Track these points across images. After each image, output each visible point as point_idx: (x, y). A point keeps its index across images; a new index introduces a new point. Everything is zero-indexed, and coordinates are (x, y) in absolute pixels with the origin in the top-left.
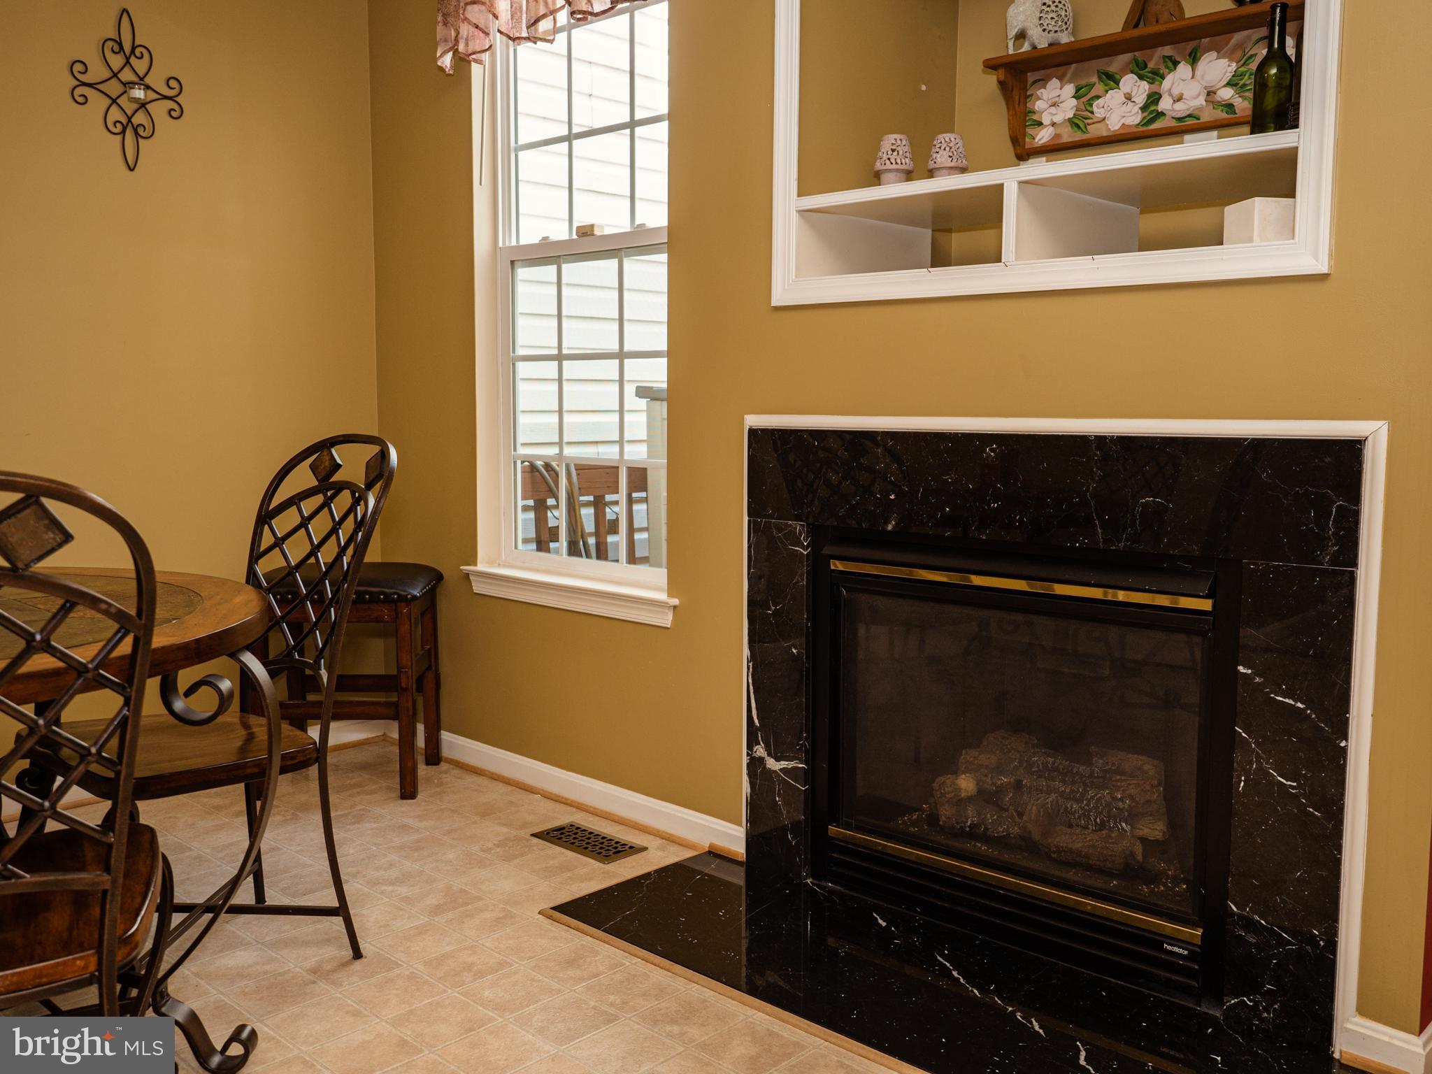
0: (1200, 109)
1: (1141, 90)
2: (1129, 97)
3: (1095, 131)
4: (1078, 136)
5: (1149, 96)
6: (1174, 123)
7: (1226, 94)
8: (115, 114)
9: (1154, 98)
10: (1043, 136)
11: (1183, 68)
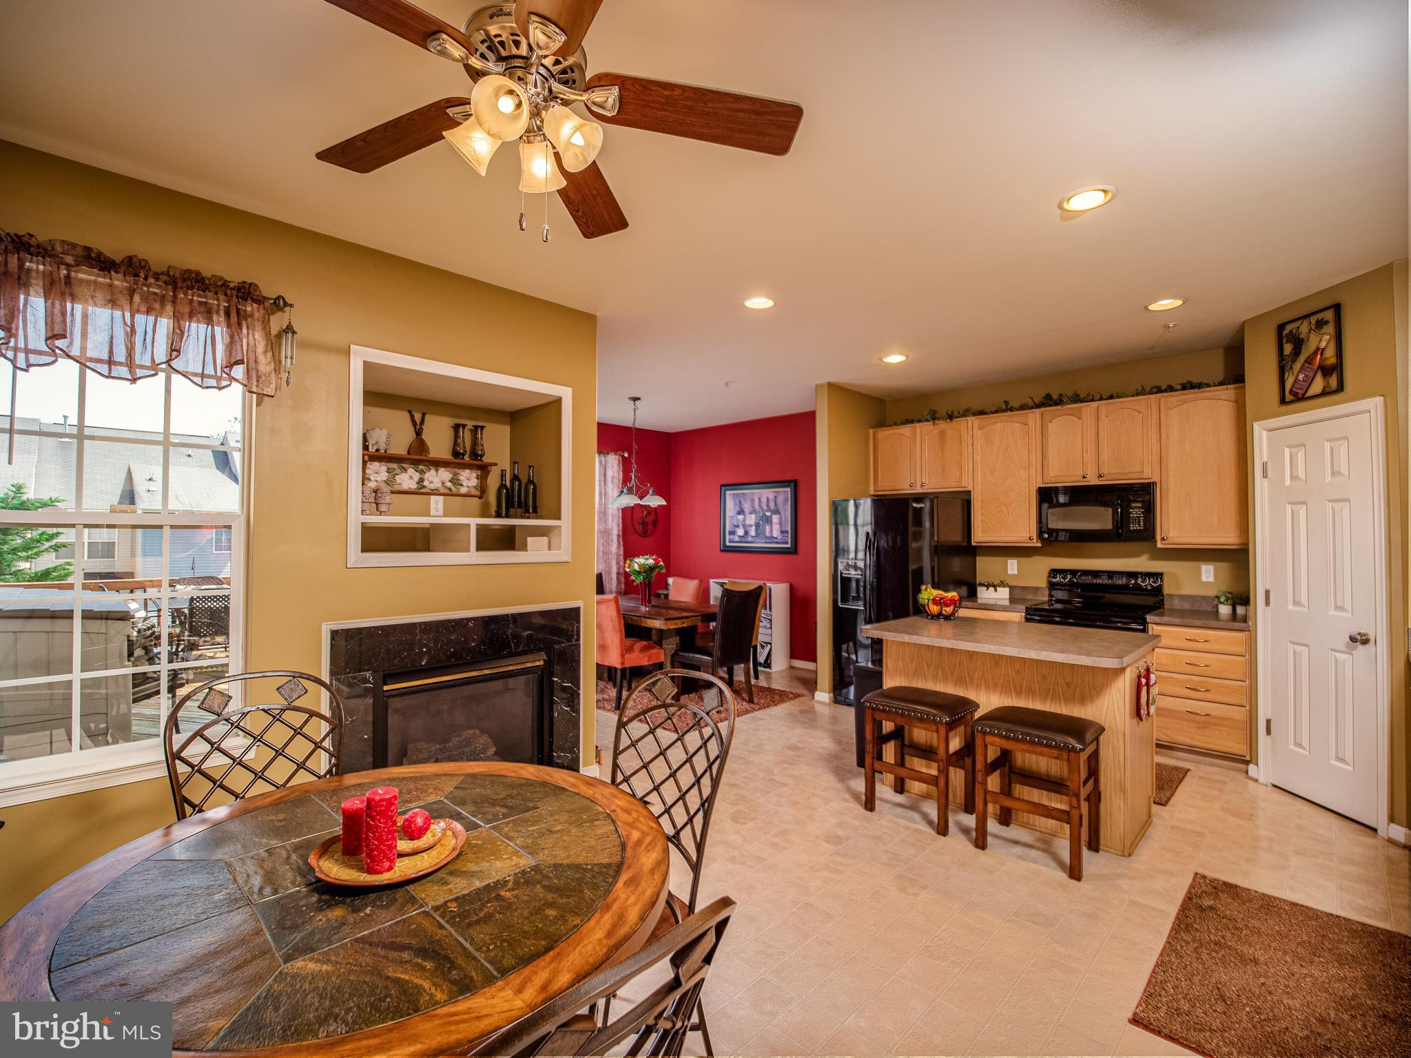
0: (439, 487)
1: (417, 476)
2: (411, 477)
3: (396, 488)
4: (389, 488)
6: (429, 491)
7: (449, 484)
9: (421, 480)
10: (372, 485)
11: (433, 471)
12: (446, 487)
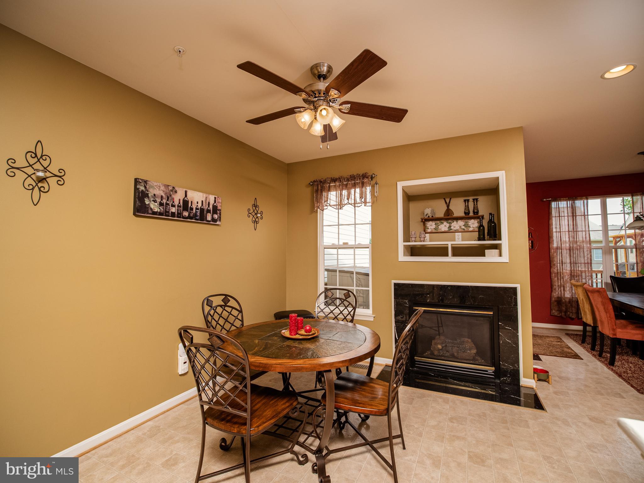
0: (459, 229)
1: (448, 225)
2: (445, 226)
3: (439, 231)
4: (436, 231)
5: (449, 226)
6: (454, 231)
7: (463, 227)
8: (254, 219)
9: (450, 227)
10: (429, 231)
11: (455, 222)
12: (462, 229)
